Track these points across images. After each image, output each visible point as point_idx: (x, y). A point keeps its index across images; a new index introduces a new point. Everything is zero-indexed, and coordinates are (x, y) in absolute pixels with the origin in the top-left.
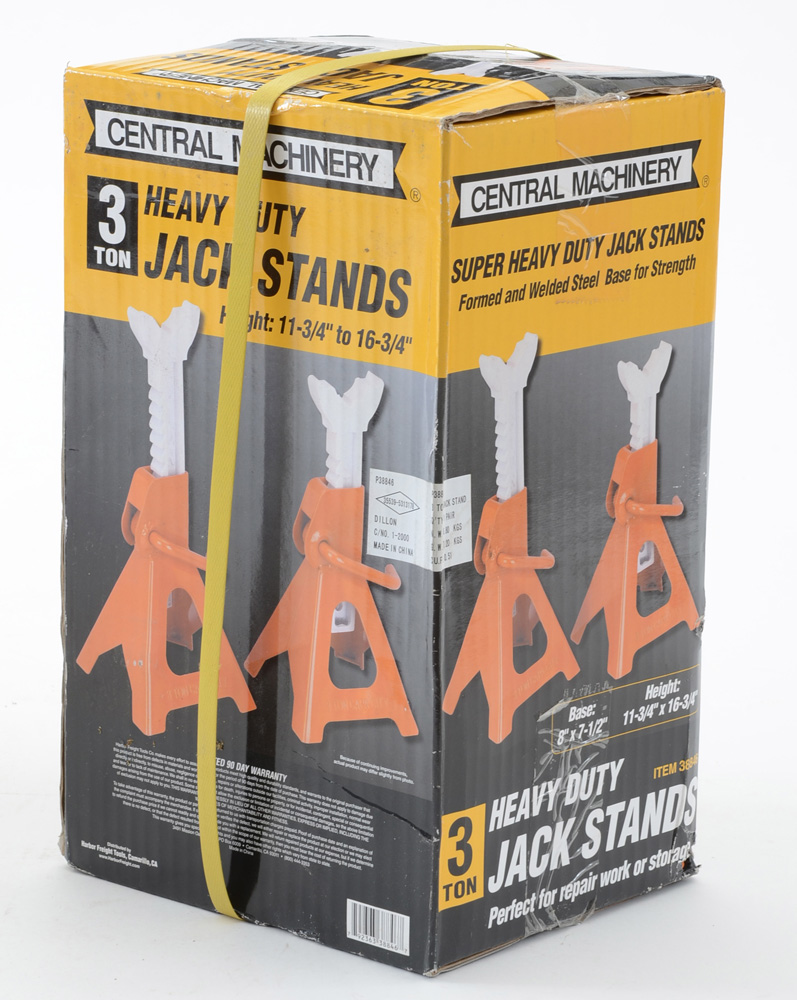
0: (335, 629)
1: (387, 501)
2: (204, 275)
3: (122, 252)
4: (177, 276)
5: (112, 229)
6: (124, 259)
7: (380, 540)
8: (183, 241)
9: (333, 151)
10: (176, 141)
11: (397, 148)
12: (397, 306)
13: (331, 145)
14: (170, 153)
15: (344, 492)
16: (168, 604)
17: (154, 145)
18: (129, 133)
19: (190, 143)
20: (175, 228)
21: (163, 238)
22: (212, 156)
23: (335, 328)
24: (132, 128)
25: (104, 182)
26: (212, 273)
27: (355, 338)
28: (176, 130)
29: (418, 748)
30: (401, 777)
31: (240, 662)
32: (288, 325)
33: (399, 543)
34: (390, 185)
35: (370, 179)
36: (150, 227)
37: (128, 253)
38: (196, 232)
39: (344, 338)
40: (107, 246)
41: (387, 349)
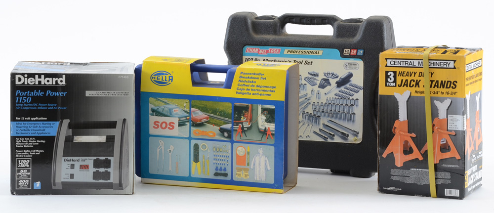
0: (441, 143)
1: (452, 120)
2: (411, 85)
4: (405, 86)
5: (391, 79)
6: (394, 84)
7: (451, 127)
8: (407, 80)
9: (440, 62)
10: (405, 63)
11: (455, 61)
12: (454, 87)
14: (404, 65)
15: (443, 119)
16: (403, 143)
17: (400, 64)
18: (395, 63)
19: (409, 63)
20: (405, 78)
21: (402, 80)
22: (414, 65)
23: (440, 92)
25: (389, 72)
26: (413, 85)
27: (445, 93)
29: (461, 161)
30: (457, 166)
31: (420, 151)
33: (455, 127)
34: (453, 67)
35: (449, 66)
36: (399, 79)
38: (409, 79)
39: (442, 93)
41: (452, 94)
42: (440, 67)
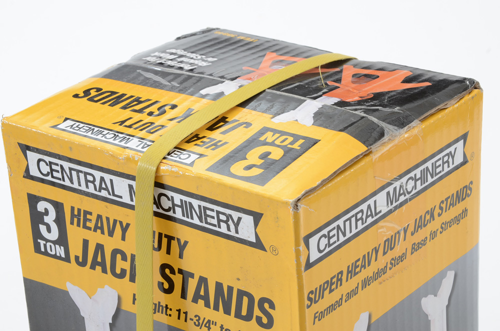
2: (118, 271)
3: (57, 246)
4: (99, 268)
5: (49, 230)
6: (61, 251)
8: (100, 247)
9: (205, 208)
10: (87, 181)
13: (203, 204)
14: (83, 188)
17: (71, 181)
18: (52, 170)
19: (97, 183)
21: (86, 242)
22: (114, 195)
23: (219, 325)
24: (54, 167)
25: (39, 199)
26: (123, 272)
28: (86, 174)
32: (183, 316)
34: (253, 240)
35: (237, 232)
36: (75, 235)
37: (62, 248)
40: (47, 241)
42: (204, 225)
